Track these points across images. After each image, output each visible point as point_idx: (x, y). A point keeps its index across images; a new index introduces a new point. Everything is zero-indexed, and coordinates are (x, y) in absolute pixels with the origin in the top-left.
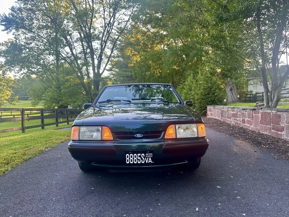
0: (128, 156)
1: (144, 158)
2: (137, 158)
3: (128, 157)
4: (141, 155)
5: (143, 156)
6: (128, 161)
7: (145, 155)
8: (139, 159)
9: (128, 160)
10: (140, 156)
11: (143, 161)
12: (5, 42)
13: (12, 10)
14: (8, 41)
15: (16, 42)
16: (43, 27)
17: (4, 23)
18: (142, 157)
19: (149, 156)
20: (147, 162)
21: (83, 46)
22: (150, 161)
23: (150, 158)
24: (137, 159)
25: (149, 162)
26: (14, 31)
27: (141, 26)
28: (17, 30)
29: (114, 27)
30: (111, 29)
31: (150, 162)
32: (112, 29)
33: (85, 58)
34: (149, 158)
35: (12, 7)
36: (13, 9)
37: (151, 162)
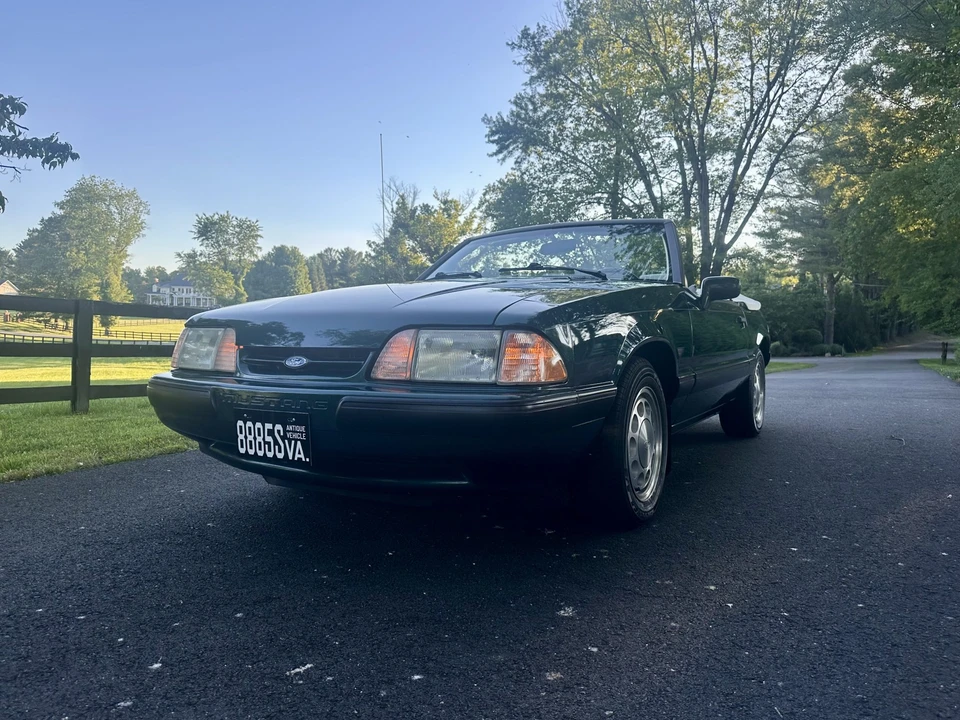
0: (241, 427)
1: (283, 438)
2: (264, 439)
3: (241, 433)
4: (274, 427)
5: (279, 431)
6: (242, 447)
7: (285, 431)
8: (269, 443)
9: (242, 441)
10: (271, 433)
11: (280, 451)
12: (499, 182)
13: (515, 103)
14: (506, 180)
15: (522, 179)
16: (588, 136)
17: (496, 138)
18: (276, 434)
19: (295, 436)
20: (291, 458)
21: (683, 173)
22: (299, 453)
23: (299, 442)
24: (265, 443)
25: (297, 456)
26: (518, 153)
27: (878, 97)
28: (525, 150)
29: (779, 110)
30: (769, 118)
31: (300, 459)
32: (773, 117)
33: (687, 206)
34: (296, 440)
35: (517, 97)
36: (518, 101)
37: (302, 456)
